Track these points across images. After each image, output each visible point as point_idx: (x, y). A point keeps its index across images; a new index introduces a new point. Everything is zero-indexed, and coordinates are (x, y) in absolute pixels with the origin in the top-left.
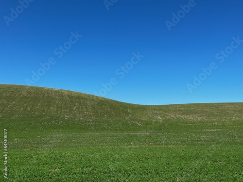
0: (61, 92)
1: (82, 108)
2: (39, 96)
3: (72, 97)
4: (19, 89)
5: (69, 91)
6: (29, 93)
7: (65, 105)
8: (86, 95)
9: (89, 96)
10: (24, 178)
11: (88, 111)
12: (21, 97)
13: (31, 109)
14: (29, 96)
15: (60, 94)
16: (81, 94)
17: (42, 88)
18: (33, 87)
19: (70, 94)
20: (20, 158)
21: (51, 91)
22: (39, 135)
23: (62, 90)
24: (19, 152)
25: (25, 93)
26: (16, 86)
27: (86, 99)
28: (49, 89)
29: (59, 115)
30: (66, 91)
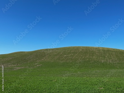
0: (99, 48)
1: (111, 56)
2: (87, 51)
3: (105, 51)
4: (78, 48)
5: (102, 48)
6: (83, 50)
7: (101, 55)
8: (112, 49)
9: (114, 49)
10: (87, 91)
11: (114, 58)
12: (79, 52)
13: (84, 57)
14: (83, 51)
15: (98, 49)
16: (109, 49)
17: (89, 47)
18: (85, 47)
19: (103, 49)
20: (83, 81)
21: (93, 48)
22: (89, 70)
23: (99, 47)
24: (82, 78)
25: (81, 50)
26: (77, 47)
27: (112, 51)
28: (92, 47)
29: (98, 60)
30: (101, 47)
